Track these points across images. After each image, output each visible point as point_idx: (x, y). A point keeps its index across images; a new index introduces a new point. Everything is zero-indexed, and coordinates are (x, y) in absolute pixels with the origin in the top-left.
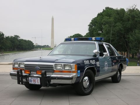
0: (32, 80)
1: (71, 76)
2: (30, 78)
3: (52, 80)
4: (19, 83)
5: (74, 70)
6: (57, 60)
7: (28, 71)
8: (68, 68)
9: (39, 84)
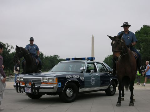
0: (27, 89)
1: (52, 86)
2: (25, 88)
3: (40, 90)
4: (17, 92)
5: (55, 82)
6: (45, 75)
7: (24, 83)
8: (51, 81)
9: (31, 92)
